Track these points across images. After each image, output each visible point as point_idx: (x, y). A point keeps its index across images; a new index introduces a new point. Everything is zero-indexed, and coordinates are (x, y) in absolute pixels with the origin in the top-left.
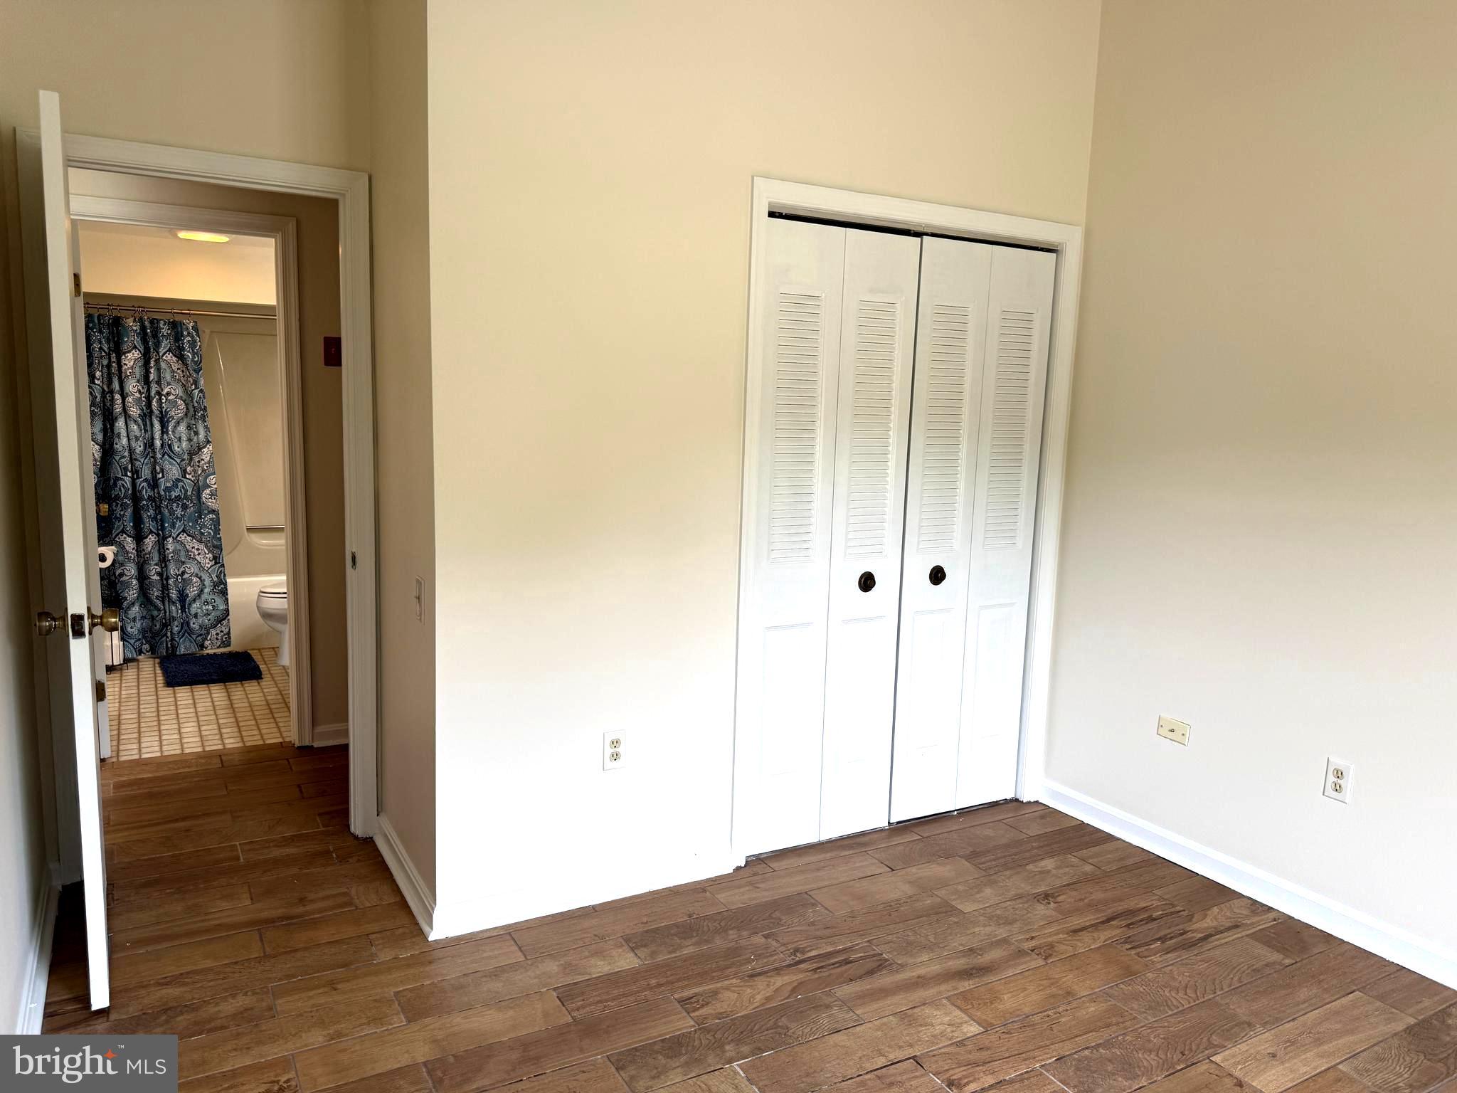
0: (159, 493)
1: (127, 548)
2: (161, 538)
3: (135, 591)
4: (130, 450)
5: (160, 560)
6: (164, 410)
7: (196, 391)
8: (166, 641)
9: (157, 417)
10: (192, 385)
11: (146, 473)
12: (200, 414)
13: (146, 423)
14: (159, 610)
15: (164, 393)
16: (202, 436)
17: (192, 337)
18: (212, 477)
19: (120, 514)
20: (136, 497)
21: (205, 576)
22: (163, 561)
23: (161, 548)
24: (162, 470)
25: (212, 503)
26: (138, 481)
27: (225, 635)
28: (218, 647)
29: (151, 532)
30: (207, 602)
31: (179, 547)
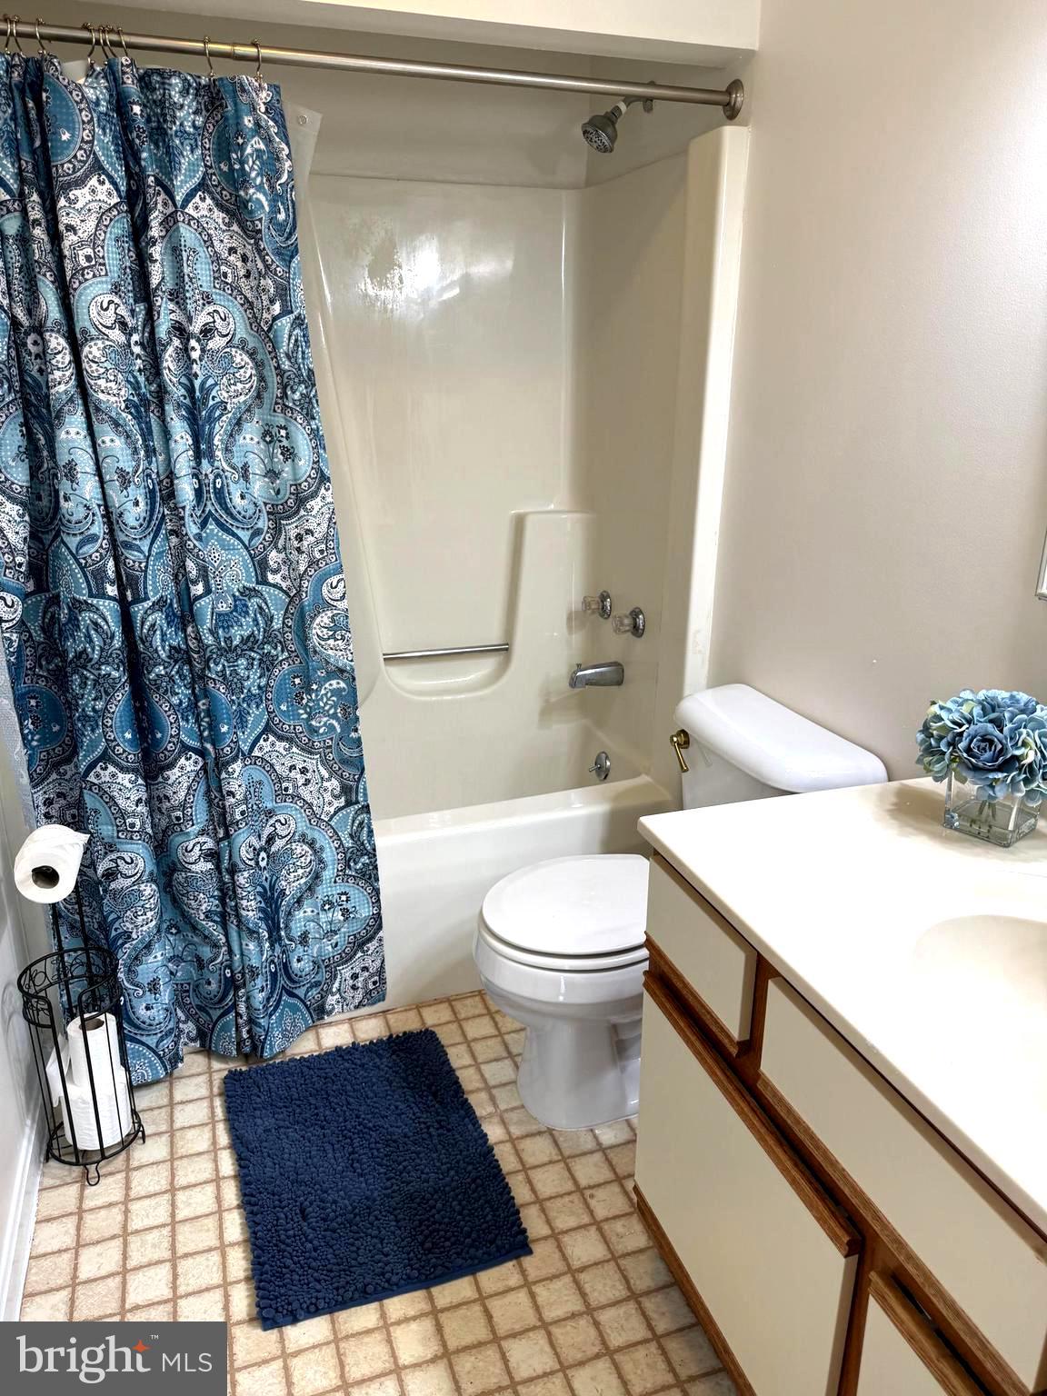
0: (198, 639)
1: (121, 802)
2: (210, 761)
3: (149, 914)
4: (108, 515)
5: (211, 819)
6: (197, 383)
7: (286, 322)
8: (237, 1024)
9: (179, 406)
10: (272, 302)
11: (158, 584)
12: (297, 396)
13: (148, 424)
14: (216, 945)
15: (196, 328)
16: (305, 464)
17: (268, 140)
18: (334, 580)
19: (94, 710)
20: (135, 661)
21: (323, 839)
22: (222, 822)
23: (213, 786)
24: (204, 573)
25: (334, 653)
26: (139, 610)
27: (372, 975)
28: (357, 1007)
29: (186, 748)
30: (329, 904)
31: (258, 774)
